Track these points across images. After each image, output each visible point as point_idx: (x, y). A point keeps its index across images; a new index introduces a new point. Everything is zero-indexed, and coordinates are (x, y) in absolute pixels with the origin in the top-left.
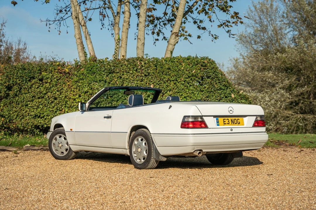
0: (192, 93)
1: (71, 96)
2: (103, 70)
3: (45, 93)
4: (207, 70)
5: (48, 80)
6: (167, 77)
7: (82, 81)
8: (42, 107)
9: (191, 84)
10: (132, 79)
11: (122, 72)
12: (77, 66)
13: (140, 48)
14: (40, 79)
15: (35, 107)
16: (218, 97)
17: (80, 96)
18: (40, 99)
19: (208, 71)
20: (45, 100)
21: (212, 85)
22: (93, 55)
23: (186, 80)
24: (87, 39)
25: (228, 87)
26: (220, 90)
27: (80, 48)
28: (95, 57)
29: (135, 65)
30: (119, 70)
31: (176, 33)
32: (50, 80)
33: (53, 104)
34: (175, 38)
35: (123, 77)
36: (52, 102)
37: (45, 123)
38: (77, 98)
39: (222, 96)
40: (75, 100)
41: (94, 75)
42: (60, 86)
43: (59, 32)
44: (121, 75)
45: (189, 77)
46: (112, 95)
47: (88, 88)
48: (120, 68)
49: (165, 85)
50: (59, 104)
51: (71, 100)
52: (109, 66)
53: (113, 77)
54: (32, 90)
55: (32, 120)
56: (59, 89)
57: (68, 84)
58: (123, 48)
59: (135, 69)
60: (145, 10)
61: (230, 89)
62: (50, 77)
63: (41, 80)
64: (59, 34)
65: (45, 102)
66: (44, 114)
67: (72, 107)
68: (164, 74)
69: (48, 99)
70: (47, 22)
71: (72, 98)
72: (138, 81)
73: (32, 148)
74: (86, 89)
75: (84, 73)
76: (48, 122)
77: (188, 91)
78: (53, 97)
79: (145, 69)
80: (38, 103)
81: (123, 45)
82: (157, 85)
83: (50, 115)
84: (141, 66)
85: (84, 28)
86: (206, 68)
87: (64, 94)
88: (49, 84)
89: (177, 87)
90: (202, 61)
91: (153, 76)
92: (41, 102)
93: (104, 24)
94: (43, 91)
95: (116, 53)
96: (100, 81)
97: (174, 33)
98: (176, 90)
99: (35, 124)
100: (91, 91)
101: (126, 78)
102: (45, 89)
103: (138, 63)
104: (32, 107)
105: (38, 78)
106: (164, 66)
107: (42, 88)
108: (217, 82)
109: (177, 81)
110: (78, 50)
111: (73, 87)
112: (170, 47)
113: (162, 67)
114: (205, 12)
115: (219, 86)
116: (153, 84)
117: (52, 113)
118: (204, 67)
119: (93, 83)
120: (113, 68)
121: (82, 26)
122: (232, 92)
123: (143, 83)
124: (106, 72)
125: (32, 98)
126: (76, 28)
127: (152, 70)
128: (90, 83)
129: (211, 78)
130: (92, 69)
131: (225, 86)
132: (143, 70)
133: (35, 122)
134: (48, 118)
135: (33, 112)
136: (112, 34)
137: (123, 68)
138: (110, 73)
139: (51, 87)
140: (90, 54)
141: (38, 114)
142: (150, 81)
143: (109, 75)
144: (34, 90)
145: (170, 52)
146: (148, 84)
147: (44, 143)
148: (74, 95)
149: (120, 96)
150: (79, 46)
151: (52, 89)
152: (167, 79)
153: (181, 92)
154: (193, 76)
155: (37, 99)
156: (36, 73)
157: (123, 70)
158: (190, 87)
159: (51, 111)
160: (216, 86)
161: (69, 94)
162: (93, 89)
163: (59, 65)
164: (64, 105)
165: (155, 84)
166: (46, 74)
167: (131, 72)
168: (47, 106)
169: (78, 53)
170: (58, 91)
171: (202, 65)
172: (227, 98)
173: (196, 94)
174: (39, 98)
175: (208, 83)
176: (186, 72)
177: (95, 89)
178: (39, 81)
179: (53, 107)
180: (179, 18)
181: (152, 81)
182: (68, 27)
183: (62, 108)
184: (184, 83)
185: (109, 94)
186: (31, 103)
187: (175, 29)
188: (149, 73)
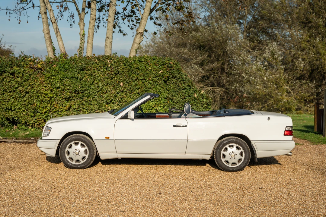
0: (159, 92)
1: (43, 91)
2: (75, 67)
3: (17, 87)
4: (172, 71)
5: (20, 74)
6: (136, 76)
7: (55, 77)
8: (13, 101)
9: (158, 83)
10: (103, 77)
11: (93, 69)
12: (50, 62)
13: (108, 46)
14: (11, 73)
15: (6, 100)
16: (182, 96)
17: (51, 91)
18: (12, 93)
19: (174, 72)
20: (17, 94)
21: (177, 85)
22: (64, 51)
23: (153, 80)
24: (57, 36)
25: (191, 87)
26: (184, 90)
27: (48, 43)
28: (66, 54)
29: (106, 64)
30: (90, 68)
31: (141, 33)
32: (22, 75)
33: (25, 98)
34: (140, 37)
35: (94, 75)
36: (24, 96)
37: (17, 115)
38: (49, 93)
39: (186, 95)
40: (46, 95)
41: (66, 72)
42: (32, 81)
43: (19, 21)
44: (92, 72)
45: (156, 77)
46: (83, 91)
47: (60, 84)
48: (91, 66)
49: (134, 83)
50: (30, 98)
51: (43, 95)
52: (80, 64)
53: (84, 74)
54: (3, 84)
55: (3, 113)
56: (31, 84)
57: (41, 79)
58: (90, 44)
59: (106, 67)
60: (114, 10)
61: (193, 89)
62: (22, 71)
63: (13, 74)
64: (19, 23)
65: (17, 95)
66: (16, 108)
67: (44, 101)
68: (133, 73)
69: (19, 93)
70: (7, 10)
71: (44, 93)
72: (108, 79)
73: (5, 141)
74: (58, 85)
75: (57, 70)
76: (19, 115)
77: (155, 89)
78: (24, 91)
79: (115, 67)
80: (9, 96)
81: (89, 41)
82: (127, 83)
83: (21, 108)
84: (111, 64)
85: (54, 24)
86: (172, 69)
87: (36, 88)
88: (21, 79)
89: (145, 86)
90: (168, 62)
91: (122, 74)
92: (12, 96)
93: (62, 15)
94: (15, 85)
95: (81, 48)
96: (72, 78)
97: (139, 32)
98: (144, 89)
99: (6, 117)
100: (63, 87)
101: (97, 75)
102: (16, 83)
103: (108, 62)
104: (3, 100)
105: (9, 73)
106: (133, 66)
107: (13, 82)
108: (182, 82)
109: (145, 80)
110: (46, 45)
111: (45, 83)
112: (135, 46)
113: (131, 66)
114: (162, 10)
115: (184, 86)
116: (123, 82)
117: (23, 106)
118: (170, 68)
119: (65, 80)
120: (84, 65)
121: (52, 23)
122: (194, 91)
123: (113, 80)
124: (78, 70)
125: (3, 91)
126: (45, 23)
127: (121, 68)
128: (62, 80)
129: (176, 78)
130: (64, 66)
131: (189, 86)
132: (113, 68)
133: (6, 114)
134: (19, 111)
135: (4, 105)
136: (71, 25)
137: (94, 66)
138: (81, 70)
139: (22, 81)
140: (61, 50)
141: (9, 107)
142: (120, 79)
143: (80, 72)
144: (5, 84)
145: (135, 50)
146: (117, 82)
147: (16, 136)
148: (46, 90)
149: (91, 92)
150: (48, 41)
151: (24, 84)
152: (135, 78)
153: (149, 91)
154: (160, 75)
155: (9, 93)
156: (7, 67)
157: (94, 68)
158: (157, 86)
159: (23, 105)
160: (181, 86)
161: (41, 89)
162: (65, 85)
163: (30, 61)
164: (36, 100)
165: (124, 82)
166: (17, 68)
167: (102, 70)
168: (19, 100)
169: (47, 48)
170: (29, 86)
171: (168, 67)
172: (190, 97)
173: (162, 93)
174: (10, 92)
175: (174, 82)
176: (154, 72)
177: (67, 85)
178: (11, 75)
179: (25, 101)
180: (145, 19)
181: (121, 80)
182: (28, 16)
183: (34, 102)
184: (151, 82)
185: (80, 90)
186: (2, 96)
187: (140, 29)
188: (119, 72)
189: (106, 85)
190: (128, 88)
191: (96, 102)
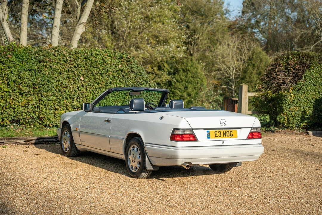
10: (64, 70)
11: (52, 61)
12: (3, 52)
13: (56, 36)
19: (132, 67)
23: (113, 74)
24: (3, 21)
31: (85, 23)
34: (83, 28)
35: (53, 68)
38: (3, 87)
40: (0, 89)
41: (23, 63)
44: (51, 65)
45: (116, 71)
47: (17, 76)
48: (49, 58)
52: (37, 55)
68: (92, 66)
74: (14, 78)
89: (106, 81)
91: (82, 68)
98: (104, 83)
100: (20, 81)
101: (56, 68)
106: (91, 59)
109: (105, 74)
120: (41, 57)
123: (73, 74)
124: (36, 61)
127: (80, 61)
128: (19, 72)
132: (72, 61)
138: (39, 62)
142: (80, 73)
152: (96, 72)
154: (119, 70)
158: (117, 81)
165: (85, 76)
167: (62, 62)
171: (126, 61)
185: (39, 84)
187: (83, 19)
188: (78, 65)
189: (66, 78)
190: (89, 83)
191: (55, 98)
